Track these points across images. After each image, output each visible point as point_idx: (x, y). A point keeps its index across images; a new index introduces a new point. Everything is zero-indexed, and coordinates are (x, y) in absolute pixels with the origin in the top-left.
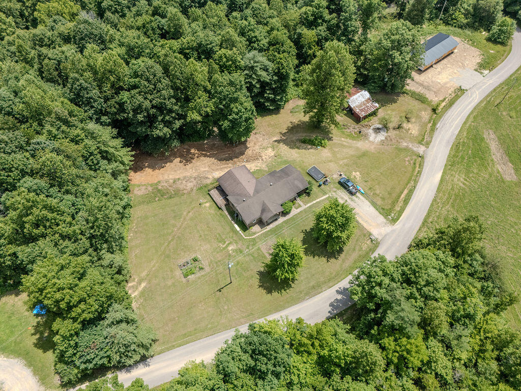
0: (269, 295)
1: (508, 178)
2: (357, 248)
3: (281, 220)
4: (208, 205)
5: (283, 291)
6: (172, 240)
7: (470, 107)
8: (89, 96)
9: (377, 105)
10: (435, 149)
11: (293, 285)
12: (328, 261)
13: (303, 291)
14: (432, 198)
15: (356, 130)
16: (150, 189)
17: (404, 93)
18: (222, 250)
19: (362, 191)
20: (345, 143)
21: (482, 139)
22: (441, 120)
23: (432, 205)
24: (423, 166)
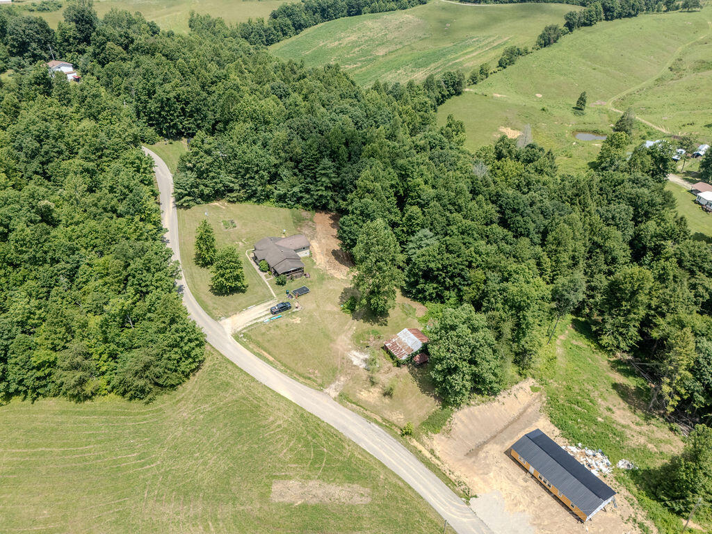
1: (277, 487)
16: (308, 218)
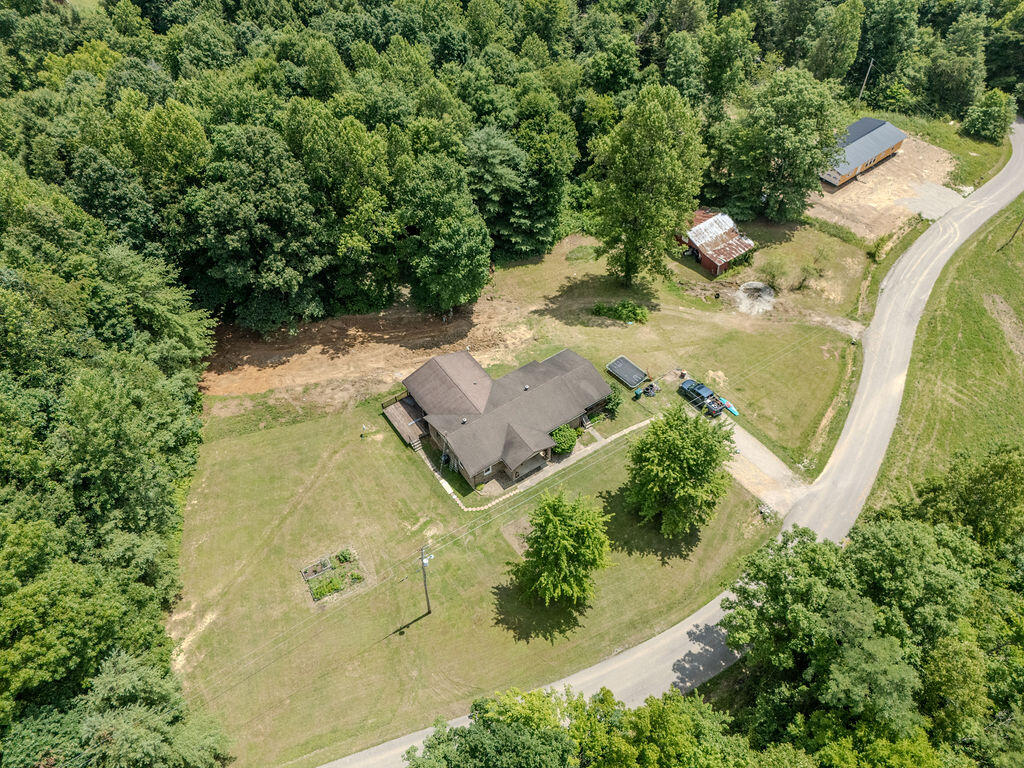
0: (523, 642)
2: (732, 533)
3: (551, 469)
4: (379, 437)
5: (556, 634)
6: (291, 513)
7: (945, 251)
8: (117, 193)
9: (750, 242)
10: (884, 328)
11: (580, 619)
12: (664, 563)
13: (608, 633)
14: (892, 425)
15: (708, 293)
16: (249, 404)
17: (803, 223)
18: (409, 537)
19: (733, 409)
20: (685, 316)
21: (982, 312)
22: (889, 274)
23: (893, 441)
24: (862, 361)
